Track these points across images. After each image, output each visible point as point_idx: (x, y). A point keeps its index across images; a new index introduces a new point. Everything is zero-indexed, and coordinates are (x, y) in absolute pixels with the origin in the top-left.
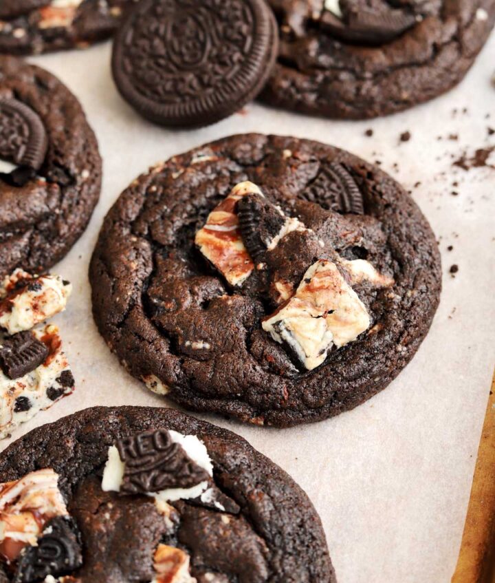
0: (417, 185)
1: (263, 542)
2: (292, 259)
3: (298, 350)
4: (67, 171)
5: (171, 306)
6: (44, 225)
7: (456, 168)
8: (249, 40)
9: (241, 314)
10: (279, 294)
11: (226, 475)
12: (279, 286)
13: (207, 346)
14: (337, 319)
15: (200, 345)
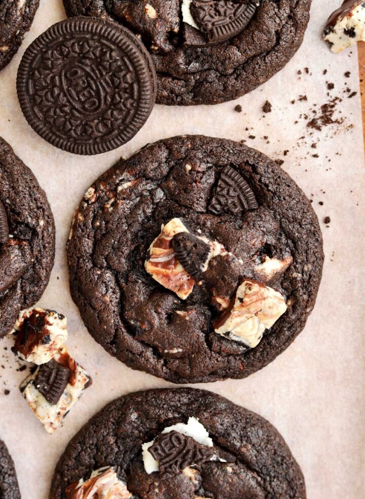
0: (285, 153)
1: (255, 475)
2: (223, 279)
3: (244, 341)
4: (27, 225)
5: (146, 326)
6: (28, 275)
7: (311, 130)
8: (136, 87)
9: (198, 324)
10: (220, 305)
11: (221, 440)
12: (219, 300)
13: (180, 350)
14: (265, 315)
15: (175, 351)
